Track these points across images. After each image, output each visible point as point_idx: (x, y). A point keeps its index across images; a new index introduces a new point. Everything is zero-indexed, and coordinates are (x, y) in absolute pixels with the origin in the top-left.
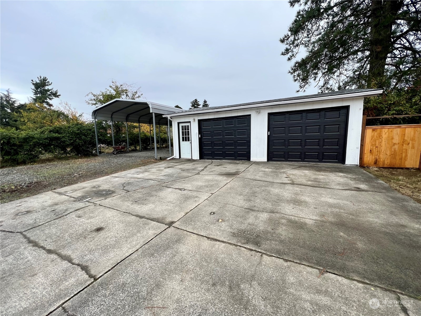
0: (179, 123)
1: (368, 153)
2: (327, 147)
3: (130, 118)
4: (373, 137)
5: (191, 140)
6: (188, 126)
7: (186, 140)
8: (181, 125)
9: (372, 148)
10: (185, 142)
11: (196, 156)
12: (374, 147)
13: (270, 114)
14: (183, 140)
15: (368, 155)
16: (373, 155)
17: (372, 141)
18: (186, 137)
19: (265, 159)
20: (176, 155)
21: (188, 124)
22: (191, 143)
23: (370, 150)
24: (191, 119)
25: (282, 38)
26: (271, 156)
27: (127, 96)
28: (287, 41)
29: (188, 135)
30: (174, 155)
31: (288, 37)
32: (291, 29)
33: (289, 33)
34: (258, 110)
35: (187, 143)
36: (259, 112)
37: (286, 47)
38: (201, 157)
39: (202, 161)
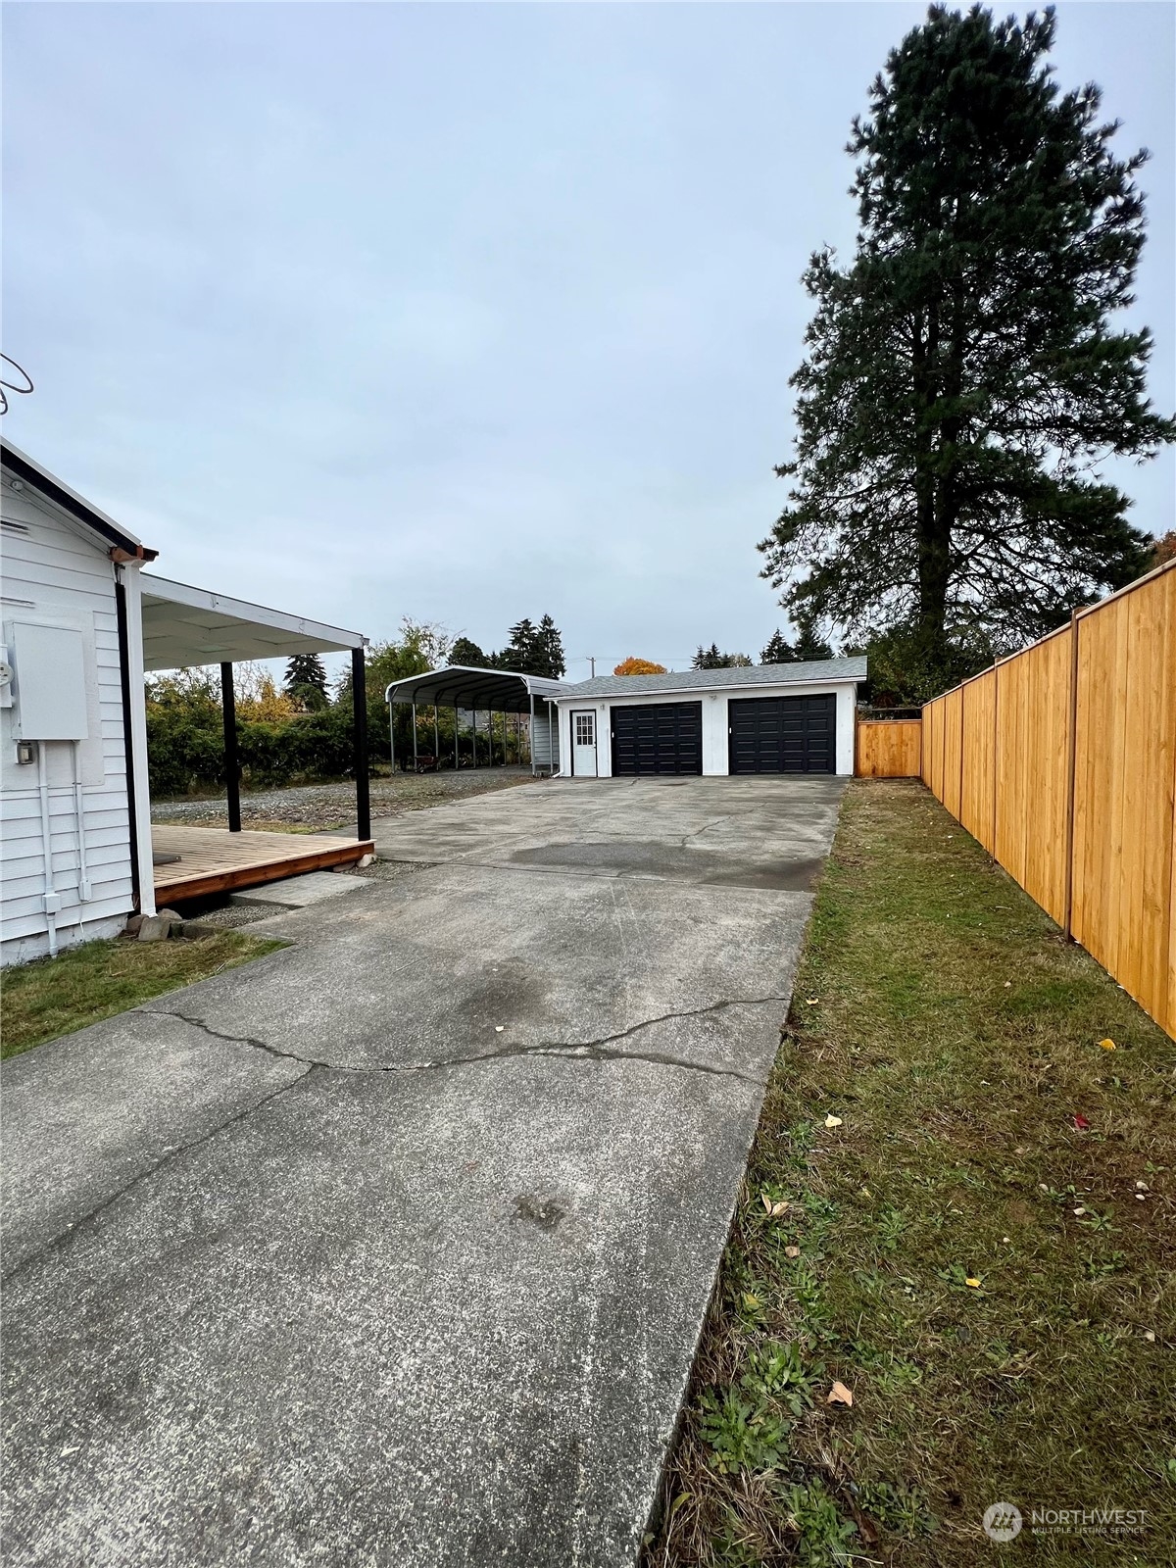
0: (571, 712)
1: (863, 758)
2: (813, 750)
3: (444, 697)
4: (868, 735)
5: (596, 743)
6: (590, 719)
7: (585, 743)
8: (575, 715)
9: (868, 752)
10: (582, 746)
11: (606, 770)
12: (871, 750)
13: (731, 702)
14: (579, 743)
15: (865, 761)
16: (869, 760)
17: (868, 742)
18: (585, 736)
19: (726, 771)
20: (565, 769)
21: (592, 714)
22: (596, 748)
23: (867, 755)
24: (596, 706)
25: (760, 543)
26: (736, 767)
27: (432, 647)
28: (770, 551)
29: (591, 733)
30: (562, 771)
31: (772, 544)
32: (777, 531)
33: (773, 538)
34: (713, 694)
35: (588, 746)
36: (715, 698)
37: (768, 563)
38: (615, 773)
39: (618, 780)
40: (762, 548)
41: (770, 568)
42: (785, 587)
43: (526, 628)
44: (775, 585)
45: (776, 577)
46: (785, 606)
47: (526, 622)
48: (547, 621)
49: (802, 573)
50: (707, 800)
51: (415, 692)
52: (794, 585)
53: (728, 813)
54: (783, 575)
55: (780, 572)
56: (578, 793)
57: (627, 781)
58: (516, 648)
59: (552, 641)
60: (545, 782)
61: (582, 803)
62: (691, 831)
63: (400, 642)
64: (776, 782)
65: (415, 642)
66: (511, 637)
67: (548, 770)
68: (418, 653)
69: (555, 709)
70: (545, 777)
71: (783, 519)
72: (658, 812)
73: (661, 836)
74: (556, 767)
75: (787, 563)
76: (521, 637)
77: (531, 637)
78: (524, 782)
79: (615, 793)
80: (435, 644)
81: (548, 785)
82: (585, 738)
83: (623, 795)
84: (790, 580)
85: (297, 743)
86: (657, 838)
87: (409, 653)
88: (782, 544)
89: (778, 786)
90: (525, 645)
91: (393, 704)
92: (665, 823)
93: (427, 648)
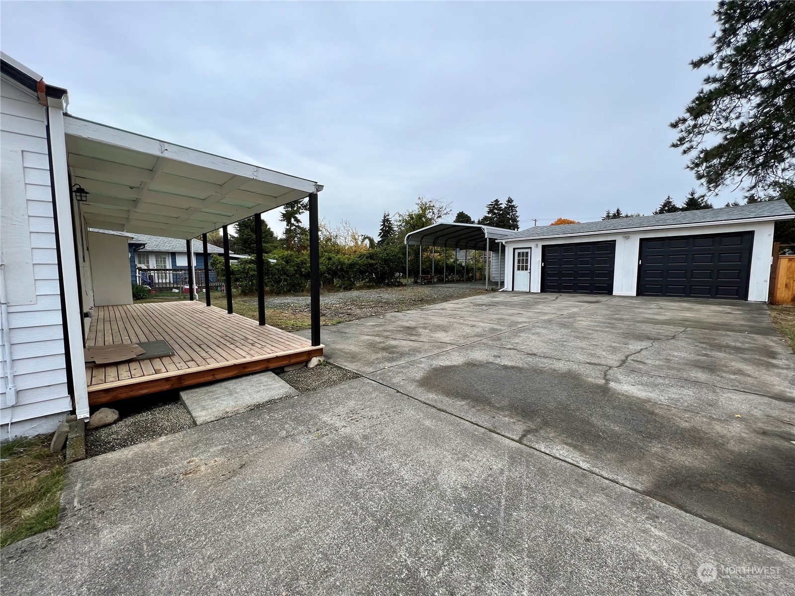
0: (514, 249)
1: (783, 288)
2: (723, 280)
3: (438, 242)
4: (789, 268)
5: (530, 269)
6: (527, 253)
7: (523, 270)
8: (517, 252)
9: (788, 281)
10: (521, 272)
11: (536, 287)
12: (792, 281)
13: (642, 240)
14: (519, 269)
15: (782, 291)
16: (789, 290)
17: (788, 273)
18: (523, 263)
19: (634, 294)
20: (508, 286)
21: (529, 250)
22: (530, 273)
23: (786, 285)
24: (532, 245)
25: (673, 122)
26: (643, 289)
27: (433, 213)
28: (682, 127)
29: (527, 262)
30: (506, 287)
31: (684, 120)
32: (690, 110)
33: (687, 115)
34: (627, 235)
35: (524, 272)
36: (627, 238)
37: (680, 135)
38: (543, 290)
39: (544, 295)
40: (674, 126)
41: (682, 140)
42: (694, 154)
43: (496, 204)
44: (685, 152)
45: (687, 145)
46: (692, 169)
47: (497, 201)
48: (510, 201)
49: (712, 140)
50: (621, 320)
51: (422, 238)
52: (702, 152)
53: (648, 338)
54: (694, 144)
55: (691, 141)
56: (512, 305)
57: (550, 297)
58: (490, 215)
59: (512, 212)
60: (492, 294)
61: (512, 315)
62: (613, 360)
63: (416, 210)
64: (685, 305)
65: (424, 210)
66: (487, 209)
67: (496, 286)
68: (425, 217)
69: (503, 247)
70: (493, 290)
71: (697, 99)
72: (575, 330)
73: (579, 363)
74: (502, 284)
75: (699, 133)
76: (493, 209)
77: (500, 209)
78: (479, 294)
79: (540, 307)
80: (436, 211)
81: (494, 297)
82: (523, 266)
83: (546, 309)
84: (700, 148)
85: (358, 267)
86: (575, 367)
87: (420, 217)
88: (695, 118)
89: (689, 309)
90: (495, 214)
91: (409, 246)
92: (583, 344)
93: (431, 214)
